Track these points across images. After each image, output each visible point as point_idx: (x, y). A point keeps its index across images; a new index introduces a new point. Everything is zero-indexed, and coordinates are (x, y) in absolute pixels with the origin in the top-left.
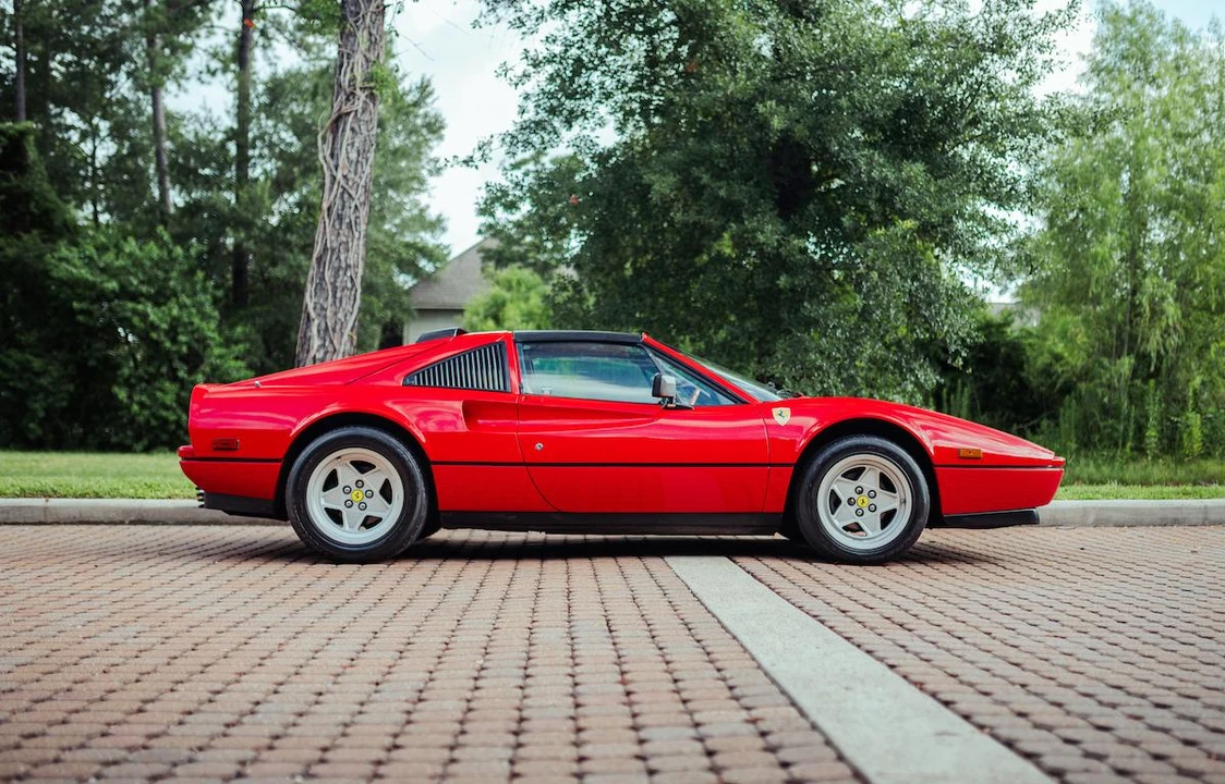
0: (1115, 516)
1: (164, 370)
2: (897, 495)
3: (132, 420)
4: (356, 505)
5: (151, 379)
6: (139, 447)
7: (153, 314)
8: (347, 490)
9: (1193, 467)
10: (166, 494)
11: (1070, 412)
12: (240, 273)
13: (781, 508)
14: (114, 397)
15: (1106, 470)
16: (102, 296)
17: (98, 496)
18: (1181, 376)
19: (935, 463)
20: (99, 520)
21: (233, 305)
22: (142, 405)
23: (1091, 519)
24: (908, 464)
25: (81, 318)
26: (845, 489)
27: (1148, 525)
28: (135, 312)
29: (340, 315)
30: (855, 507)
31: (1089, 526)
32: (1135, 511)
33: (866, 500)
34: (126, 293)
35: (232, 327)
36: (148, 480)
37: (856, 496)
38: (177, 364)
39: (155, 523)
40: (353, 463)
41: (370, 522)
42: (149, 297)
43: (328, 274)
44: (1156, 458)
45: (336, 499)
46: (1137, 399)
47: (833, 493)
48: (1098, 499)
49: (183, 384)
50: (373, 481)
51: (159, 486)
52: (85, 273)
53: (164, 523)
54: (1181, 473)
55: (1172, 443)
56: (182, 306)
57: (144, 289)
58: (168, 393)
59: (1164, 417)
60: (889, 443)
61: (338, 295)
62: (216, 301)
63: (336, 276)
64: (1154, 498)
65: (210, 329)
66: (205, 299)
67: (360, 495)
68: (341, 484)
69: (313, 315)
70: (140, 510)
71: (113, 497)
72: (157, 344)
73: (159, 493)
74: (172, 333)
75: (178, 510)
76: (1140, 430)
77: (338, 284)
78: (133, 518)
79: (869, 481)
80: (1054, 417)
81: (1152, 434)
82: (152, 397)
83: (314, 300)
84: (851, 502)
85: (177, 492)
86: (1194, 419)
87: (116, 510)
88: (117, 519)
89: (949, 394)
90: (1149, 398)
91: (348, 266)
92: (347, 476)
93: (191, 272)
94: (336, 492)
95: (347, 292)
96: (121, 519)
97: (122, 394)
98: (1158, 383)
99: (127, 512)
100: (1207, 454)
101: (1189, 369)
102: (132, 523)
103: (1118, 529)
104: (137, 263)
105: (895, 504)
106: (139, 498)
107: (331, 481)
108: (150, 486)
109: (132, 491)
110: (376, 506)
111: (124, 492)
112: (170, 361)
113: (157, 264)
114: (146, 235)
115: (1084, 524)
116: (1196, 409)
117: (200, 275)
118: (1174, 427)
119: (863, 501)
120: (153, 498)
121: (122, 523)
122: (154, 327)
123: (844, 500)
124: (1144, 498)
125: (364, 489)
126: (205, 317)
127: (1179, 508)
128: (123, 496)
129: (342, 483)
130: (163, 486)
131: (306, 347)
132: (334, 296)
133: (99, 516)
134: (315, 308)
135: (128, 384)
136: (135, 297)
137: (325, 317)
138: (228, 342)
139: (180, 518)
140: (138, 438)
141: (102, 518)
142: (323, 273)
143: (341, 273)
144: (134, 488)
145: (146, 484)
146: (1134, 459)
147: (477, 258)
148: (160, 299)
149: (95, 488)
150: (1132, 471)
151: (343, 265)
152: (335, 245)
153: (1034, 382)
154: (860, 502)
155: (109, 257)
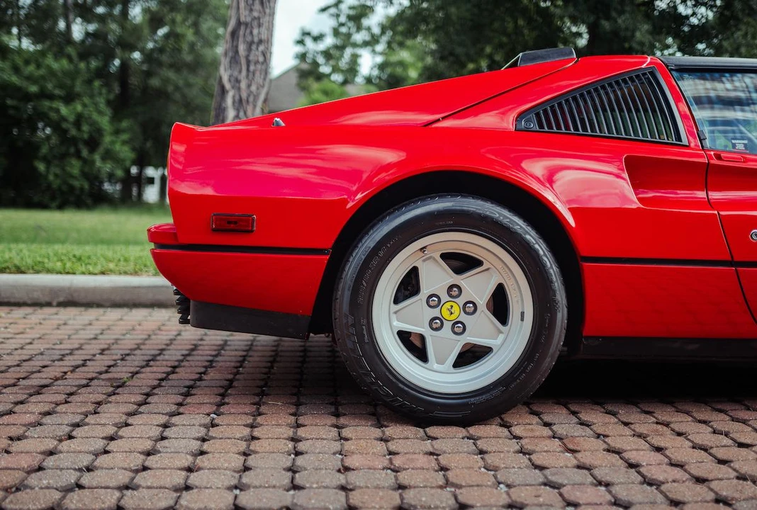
1: (72, 150)
3: (49, 186)
4: (447, 325)
5: (63, 157)
6: (54, 204)
7: (64, 110)
8: (433, 300)
10: (99, 268)
12: (124, 84)
14: (35, 169)
16: (27, 97)
17: (19, 271)
20: (21, 301)
21: (120, 106)
22: (56, 175)
25: (11, 112)
28: (51, 108)
29: (253, 88)
34: (44, 95)
35: (120, 121)
36: (78, 251)
38: (81, 146)
39: (88, 305)
40: (445, 257)
41: (470, 356)
42: (60, 98)
43: (242, 48)
45: (415, 316)
49: (85, 161)
50: (478, 287)
51: (89, 257)
52: (14, 79)
53: (99, 305)
56: (85, 105)
57: (57, 92)
58: (75, 167)
61: (252, 68)
62: (109, 103)
63: (249, 50)
65: (105, 122)
66: (101, 101)
67: (456, 309)
68: (425, 291)
69: (228, 86)
70: (71, 290)
71: (38, 272)
72: (65, 131)
73: (91, 268)
74: (78, 123)
75: (115, 289)
77: (251, 58)
78: (61, 299)
82: (63, 169)
83: (229, 72)
85: (112, 266)
87: (43, 289)
88: (44, 299)
91: (260, 42)
92: (435, 277)
93: (89, 82)
94: (416, 305)
95: (259, 67)
96: (47, 299)
97: (41, 167)
99: (54, 291)
102: (61, 305)
104: (52, 73)
106: (68, 273)
107: (409, 286)
108: (80, 259)
109: (59, 264)
110: (482, 329)
111: (49, 265)
112: (75, 145)
113: (66, 73)
114: (59, 54)
117: (97, 83)
120: (83, 273)
121: (49, 304)
122: (64, 119)
125: (461, 300)
126: (100, 113)
128: (49, 271)
129: (426, 289)
130: (94, 258)
131: (221, 118)
132: (248, 70)
133: (19, 296)
134: (230, 81)
135: (45, 159)
136: (51, 97)
137: (239, 89)
138: (117, 132)
139: (118, 298)
140: (53, 198)
141: (26, 299)
142: (237, 47)
143: (254, 47)
144: (62, 261)
145: (74, 256)
147: (294, 79)
148: (69, 98)
149: (17, 262)
151: (256, 40)
152: (249, 19)
155: (31, 68)
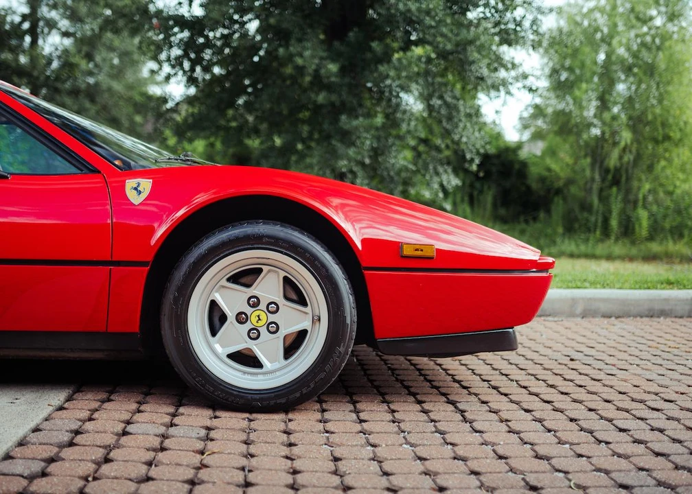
0: (603, 308)
2: (308, 309)
9: (643, 247)
11: (558, 207)
13: (135, 327)
15: (583, 248)
18: (635, 184)
19: (364, 264)
23: (579, 310)
24: (323, 266)
26: (232, 300)
27: (635, 316)
30: (248, 326)
31: (577, 316)
32: (623, 302)
33: (263, 316)
37: (248, 310)
44: (617, 239)
46: (604, 199)
47: (213, 304)
48: (585, 288)
54: (634, 251)
55: (628, 230)
59: (623, 212)
60: (296, 234)
64: (640, 288)
76: (606, 221)
79: (269, 288)
80: (548, 211)
81: (614, 223)
84: (241, 318)
86: (643, 214)
89: (478, 195)
90: (612, 199)
98: (619, 190)
100: (651, 238)
101: (640, 180)
103: (606, 321)
105: (306, 324)
115: (572, 315)
116: (645, 207)
118: (628, 219)
119: (259, 318)
123: (231, 315)
124: (631, 288)
127: (666, 300)
146: (602, 241)
150: (600, 249)
153: (534, 186)
154: (254, 319)
